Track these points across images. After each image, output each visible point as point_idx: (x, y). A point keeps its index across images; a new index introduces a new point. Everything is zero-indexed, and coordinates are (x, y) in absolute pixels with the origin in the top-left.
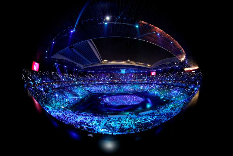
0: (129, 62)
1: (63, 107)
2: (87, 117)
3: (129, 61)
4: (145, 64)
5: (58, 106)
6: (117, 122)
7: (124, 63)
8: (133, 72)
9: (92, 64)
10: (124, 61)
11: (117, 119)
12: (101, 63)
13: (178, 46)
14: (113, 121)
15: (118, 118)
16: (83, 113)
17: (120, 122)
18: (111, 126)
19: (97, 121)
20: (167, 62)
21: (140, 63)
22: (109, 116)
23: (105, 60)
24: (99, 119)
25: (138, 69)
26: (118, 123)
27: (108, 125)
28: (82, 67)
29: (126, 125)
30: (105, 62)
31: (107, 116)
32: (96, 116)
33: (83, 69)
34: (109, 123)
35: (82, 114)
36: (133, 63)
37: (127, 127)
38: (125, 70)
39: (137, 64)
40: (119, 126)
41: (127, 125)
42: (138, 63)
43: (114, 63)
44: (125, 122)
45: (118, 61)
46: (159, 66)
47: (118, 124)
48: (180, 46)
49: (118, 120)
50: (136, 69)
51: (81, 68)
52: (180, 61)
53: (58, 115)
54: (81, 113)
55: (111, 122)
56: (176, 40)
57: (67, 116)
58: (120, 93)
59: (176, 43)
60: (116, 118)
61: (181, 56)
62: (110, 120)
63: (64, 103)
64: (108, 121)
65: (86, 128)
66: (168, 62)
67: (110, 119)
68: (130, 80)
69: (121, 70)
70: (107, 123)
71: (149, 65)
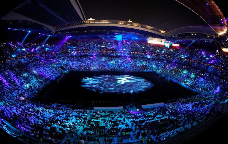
0: (129, 23)
1: (22, 98)
2: (61, 112)
3: (130, 21)
4: (156, 29)
5: (15, 98)
6: (107, 119)
7: (121, 24)
8: (135, 40)
9: (68, 25)
10: (121, 21)
11: (107, 113)
12: (85, 23)
13: (218, 11)
14: (102, 116)
15: (109, 112)
16: (54, 106)
17: (111, 119)
18: (98, 125)
19: (76, 116)
20: (193, 31)
21: (148, 27)
22: (95, 108)
23: (91, 19)
24: (79, 114)
25: (143, 35)
26: (109, 119)
27: (93, 123)
28: (53, 29)
29: (121, 123)
30: (90, 22)
31: (92, 109)
32: (73, 108)
33: (55, 33)
34: (96, 120)
35: (52, 107)
36: (136, 26)
37: (123, 126)
38: (123, 36)
39: (142, 27)
40: (111, 126)
41: (123, 124)
42: (144, 25)
43: (105, 23)
44: (120, 119)
45: (112, 21)
46: (180, 35)
47: (109, 121)
48: (221, 13)
49: (108, 116)
50: (141, 35)
51: (51, 31)
52: (217, 35)
53: (15, 113)
54: (51, 105)
55: (97, 118)
56: (215, 3)
57: (29, 113)
58: (112, 71)
59: (215, 7)
60: (105, 112)
61: (219, 28)
62: (97, 116)
63: (23, 91)
64: (94, 116)
65: (60, 129)
66: (196, 31)
67: (96, 113)
68: (129, 52)
69: (115, 35)
70: (93, 120)
71: (162, 32)
